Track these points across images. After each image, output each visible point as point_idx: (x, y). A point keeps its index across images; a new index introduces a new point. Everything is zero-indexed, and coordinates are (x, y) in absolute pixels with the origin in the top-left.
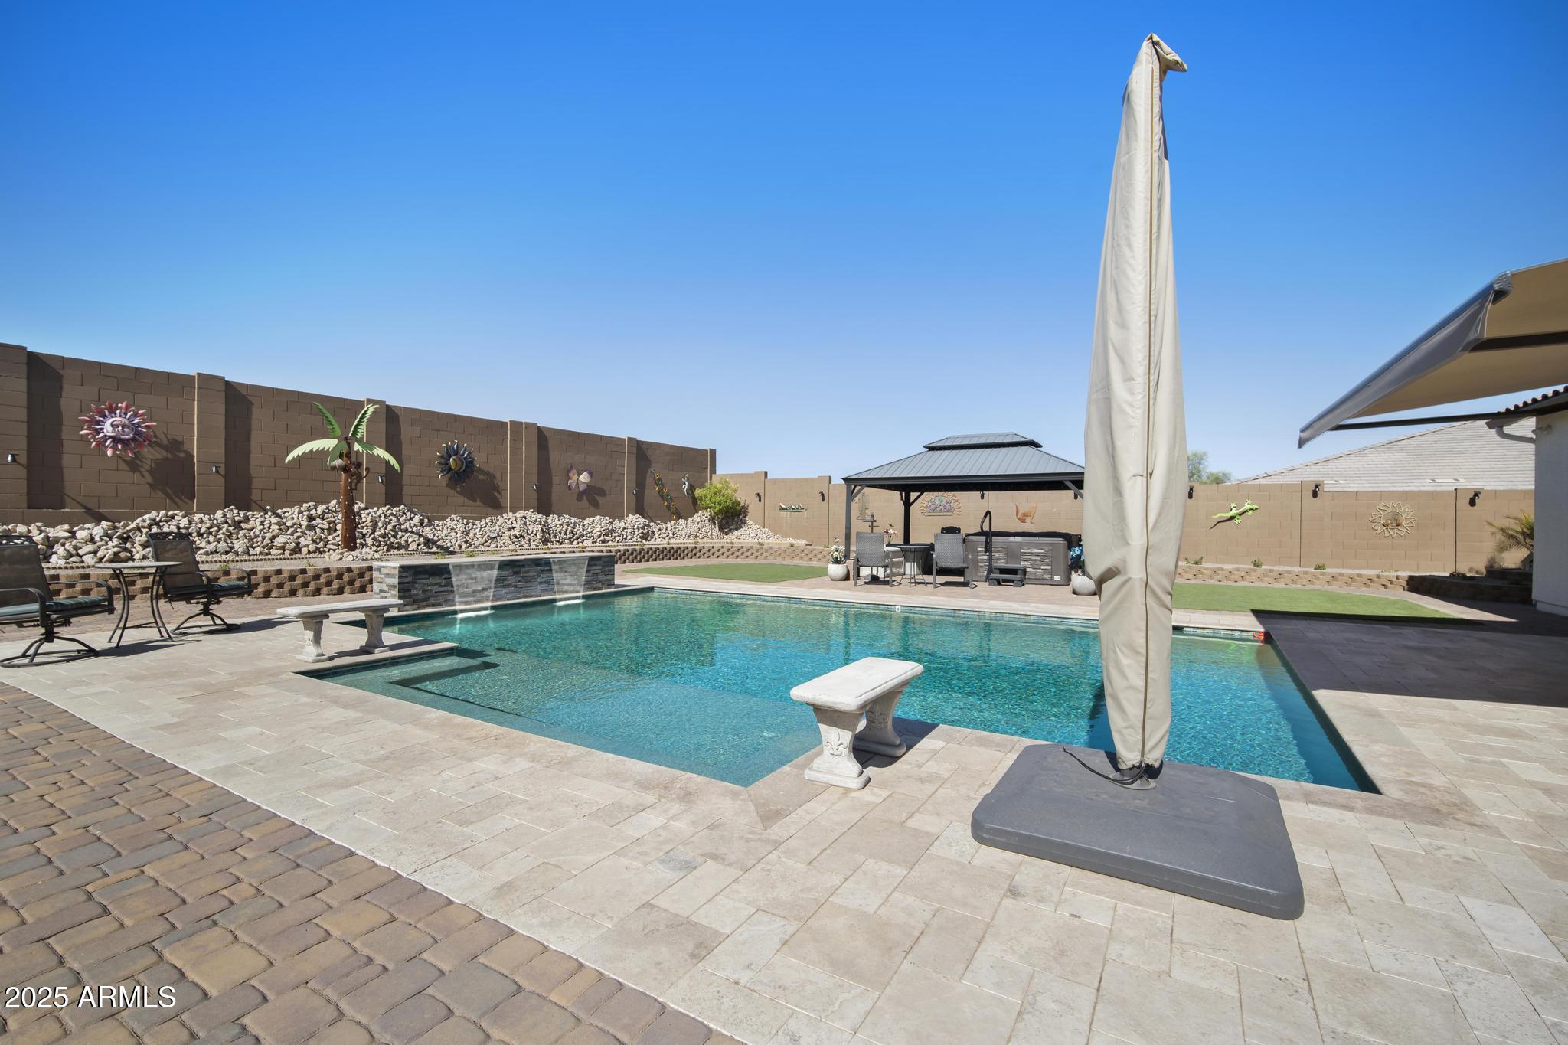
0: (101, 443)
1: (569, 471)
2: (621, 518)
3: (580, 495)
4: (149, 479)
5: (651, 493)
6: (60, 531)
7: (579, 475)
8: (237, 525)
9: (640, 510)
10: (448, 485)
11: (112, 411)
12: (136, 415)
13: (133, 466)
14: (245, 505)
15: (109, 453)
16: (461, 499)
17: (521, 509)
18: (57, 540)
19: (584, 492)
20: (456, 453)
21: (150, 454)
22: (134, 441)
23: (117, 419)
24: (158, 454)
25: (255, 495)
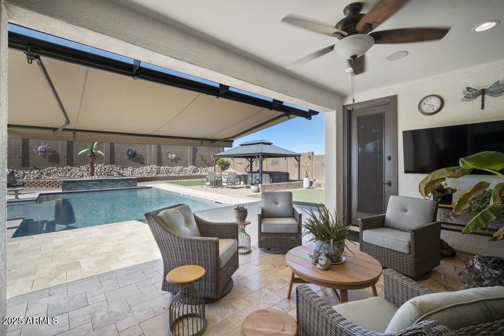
0: (38, 152)
1: (168, 153)
2: (187, 166)
3: (172, 161)
4: (48, 159)
5: (198, 159)
6: (28, 172)
7: (172, 155)
8: (69, 170)
9: (194, 164)
10: (129, 159)
11: (40, 145)
12: (45, 146)
13: (44, 157)
14: (72, 165)
15: (39, 154)
16: (133, 162)
17: (152, 165)
18: (26, 174)
19: (174, 160)
20: (131, 150)
21: (49, 154)
22: (45, 152)
23: (41, 147)
24: (50, 154)
25: (74, 163)
